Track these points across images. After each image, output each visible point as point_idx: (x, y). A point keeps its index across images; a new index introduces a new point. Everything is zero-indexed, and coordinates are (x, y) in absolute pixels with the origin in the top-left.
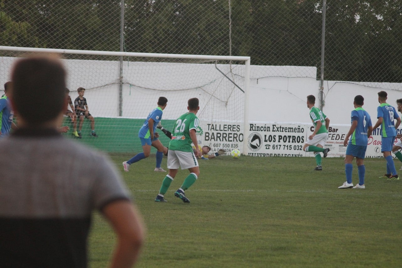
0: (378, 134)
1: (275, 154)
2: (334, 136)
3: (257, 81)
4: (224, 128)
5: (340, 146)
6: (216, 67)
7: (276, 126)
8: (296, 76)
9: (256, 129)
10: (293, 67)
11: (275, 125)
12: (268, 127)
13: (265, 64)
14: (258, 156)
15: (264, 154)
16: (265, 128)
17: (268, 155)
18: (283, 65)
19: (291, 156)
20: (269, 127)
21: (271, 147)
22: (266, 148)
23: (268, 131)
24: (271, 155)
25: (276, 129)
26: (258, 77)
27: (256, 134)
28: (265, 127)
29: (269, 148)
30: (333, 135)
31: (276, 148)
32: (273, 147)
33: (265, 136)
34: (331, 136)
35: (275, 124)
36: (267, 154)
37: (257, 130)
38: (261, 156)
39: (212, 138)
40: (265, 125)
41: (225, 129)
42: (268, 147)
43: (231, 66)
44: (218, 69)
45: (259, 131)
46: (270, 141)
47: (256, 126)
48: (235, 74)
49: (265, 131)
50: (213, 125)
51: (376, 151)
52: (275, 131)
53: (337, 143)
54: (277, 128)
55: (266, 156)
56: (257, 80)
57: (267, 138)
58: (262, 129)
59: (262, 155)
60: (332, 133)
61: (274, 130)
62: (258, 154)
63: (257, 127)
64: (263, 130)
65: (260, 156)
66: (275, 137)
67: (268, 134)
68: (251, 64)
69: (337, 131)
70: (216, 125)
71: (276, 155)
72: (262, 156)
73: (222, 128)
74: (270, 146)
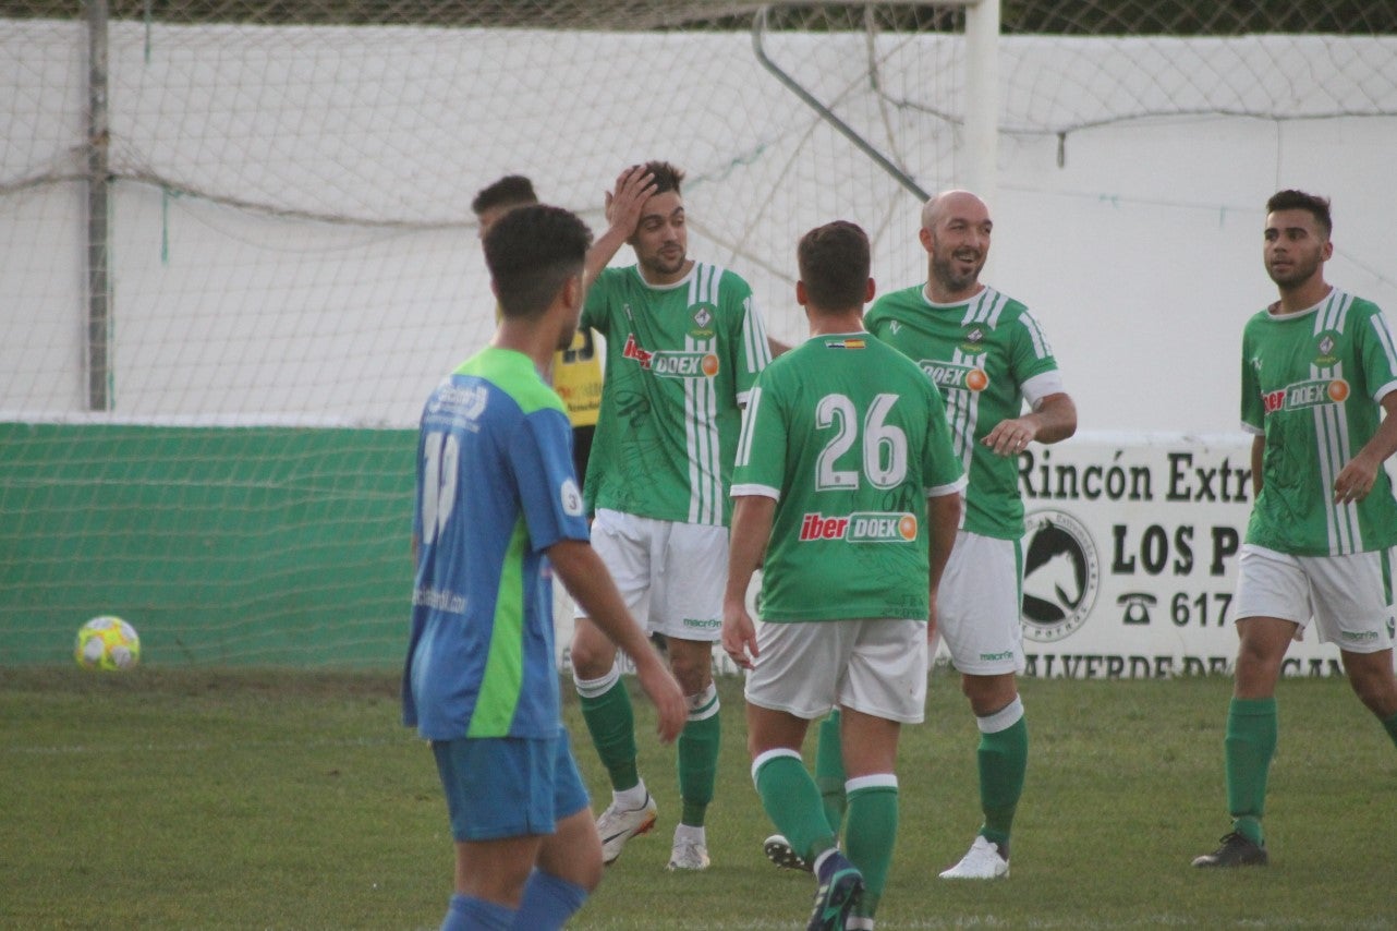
1: (1189, 661)
3: (1062, 150)
6: (761, 55)
7: (1196, 463)
8: (1333, 107)
9: (1054, 486)
10: (1311, 42)
11: (1188, 457)
12: (1136, 472)
13: (1116, 29)
14: (1070, 676)
15: (1111, 659)
16: (1116, 480)
17: (1140, 667)
18: (1242, 32)
19: (1306, 668)
20: (1146, 472)
21: (1161, 613)
22: (1128, 619)
23: (1135, 495)
24: (1164, 666)
25: (1197, 485)
26: (1062, 119)
27: (1053, 517)
28: (1116, 470)
29: (1145, 619)
31: (1196, 613)
32: (1175, 609)
33: (1120, 532)
35: (1183, 448)
36: (1134, 659)
37: (1061, 494)
38: (1091, 672)
40: (1119, 454)
42: (1137, 613)
43: (871, 47)
44: (773, 68)
45: (1075, 494)
46: (1155, 569)
47: (1053, 463)
48: (898, 95)
49: (1115, 496)
52: (1186, 496)
54: (1200, 472)
55: (1126, 673)
56: (1056, 139)
57: (1133, 546)
58: (1095, 483)
59: (1095, 665)
61: (1181, 488)
62: (1066, 658)
63: (1062, 470)
64: (1104, 496)
65: (1082, 671)
66: (1185, 537)
67: (1138, 517)
68: (1006, 29)
71: (1195, 667)
72: (1101, 670)
74: (1152, 599)
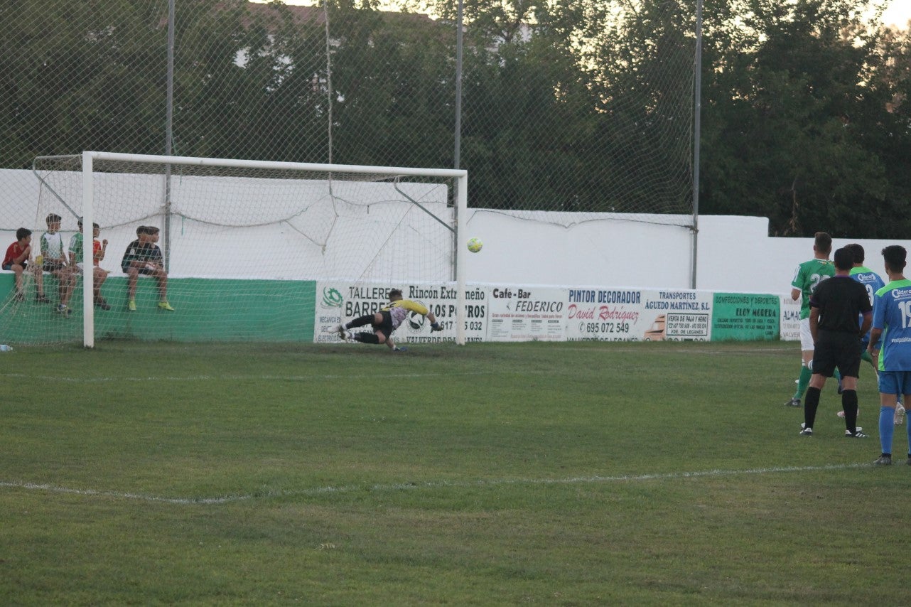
0: (583, 301)
2: (525, 304)
4: (374, 293)
5: (533, 321)
9: (419, 295)
11: (445, 288)
12: (435, 291)
14: (420, 342)
15: (429, 339)
16: (431, 293)
17: (435, 340)
23: (434, 298)
24: (439, 340)
25: (446, 295)
28: (431, 291)
30: (524, 302)
33: (431, 306)
34: (521, 304)
35: (444, 286)
36: (433, 338)
37: (420, 297)
39: (355, 313)
40: (431, 287)
41: (376, 296)
47: (418, 289)
49: (431, 298)
50: (357, 289)
51: (581, 329)
52: (444, 298)
53: (529, 316)
54: (447, 292)
55: (431, 341)
60: (523, 299)
61: (443, 296)
62: (420, 338)
63: (420, 291)
64: (428, 297)
65: (423, 341)
66: (444, 308)
67: (435, 303)
69: (530, 296)
70: (362, 289)
72: (427, 341)
73: (370, 295)
